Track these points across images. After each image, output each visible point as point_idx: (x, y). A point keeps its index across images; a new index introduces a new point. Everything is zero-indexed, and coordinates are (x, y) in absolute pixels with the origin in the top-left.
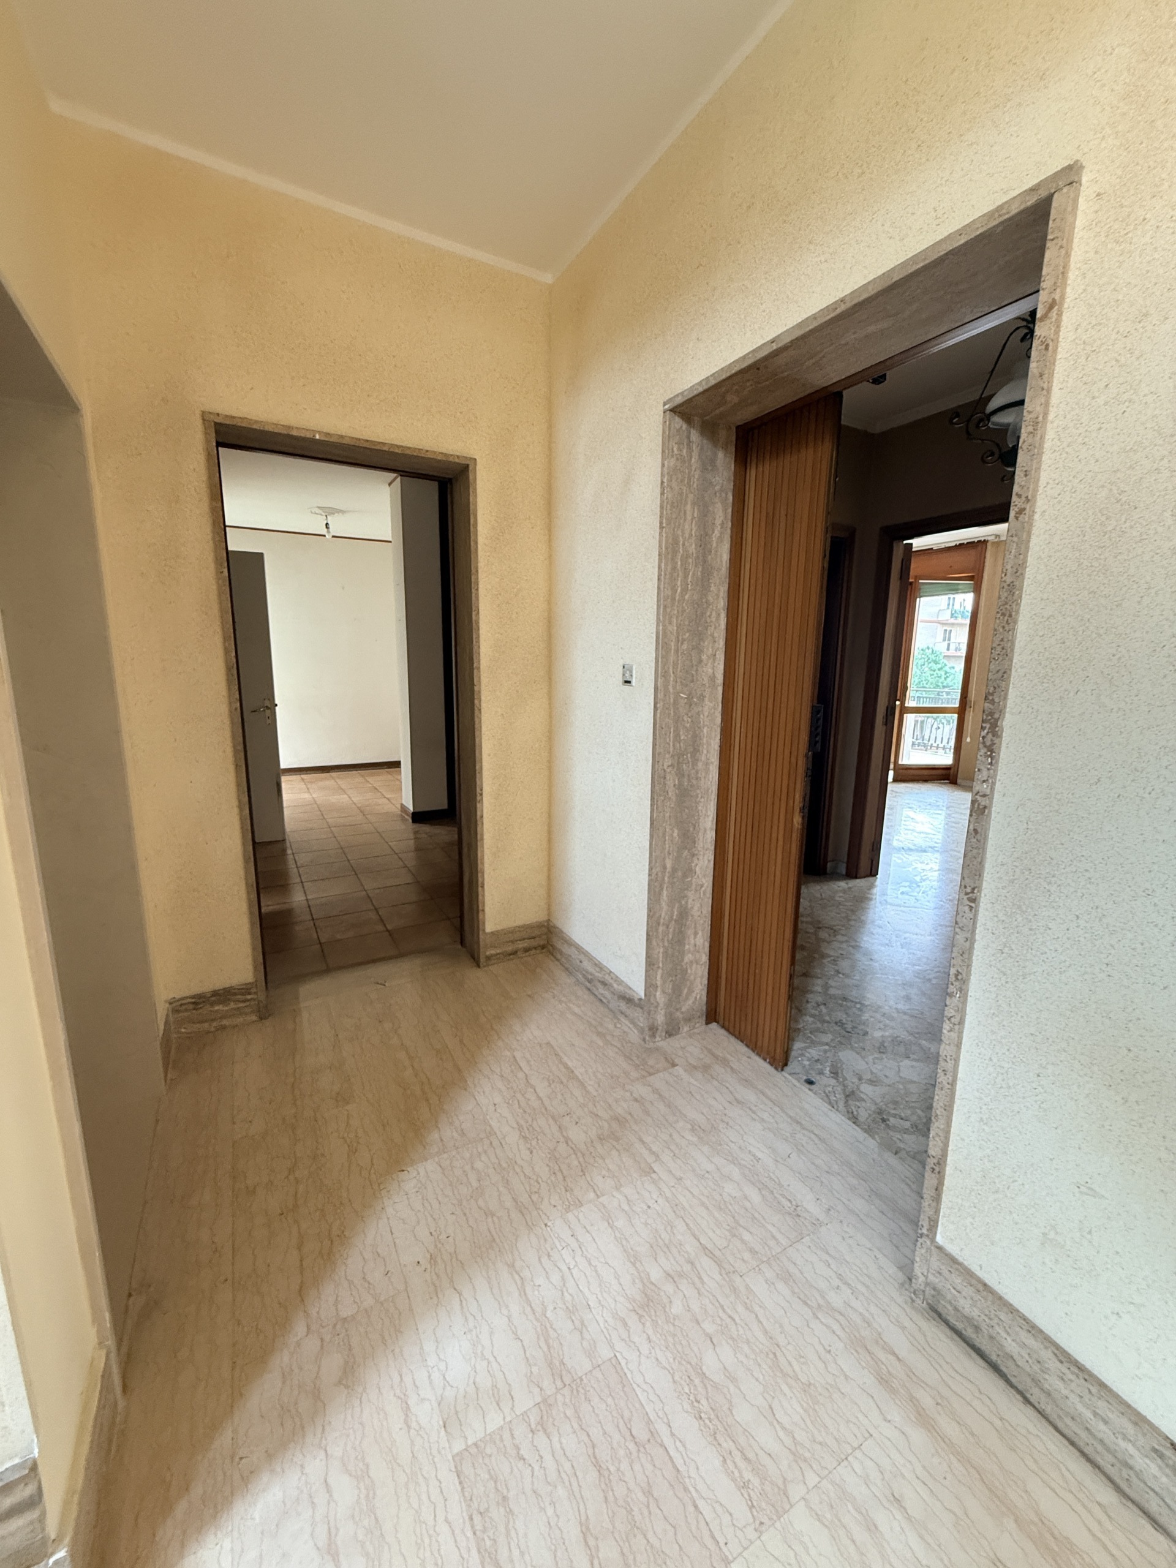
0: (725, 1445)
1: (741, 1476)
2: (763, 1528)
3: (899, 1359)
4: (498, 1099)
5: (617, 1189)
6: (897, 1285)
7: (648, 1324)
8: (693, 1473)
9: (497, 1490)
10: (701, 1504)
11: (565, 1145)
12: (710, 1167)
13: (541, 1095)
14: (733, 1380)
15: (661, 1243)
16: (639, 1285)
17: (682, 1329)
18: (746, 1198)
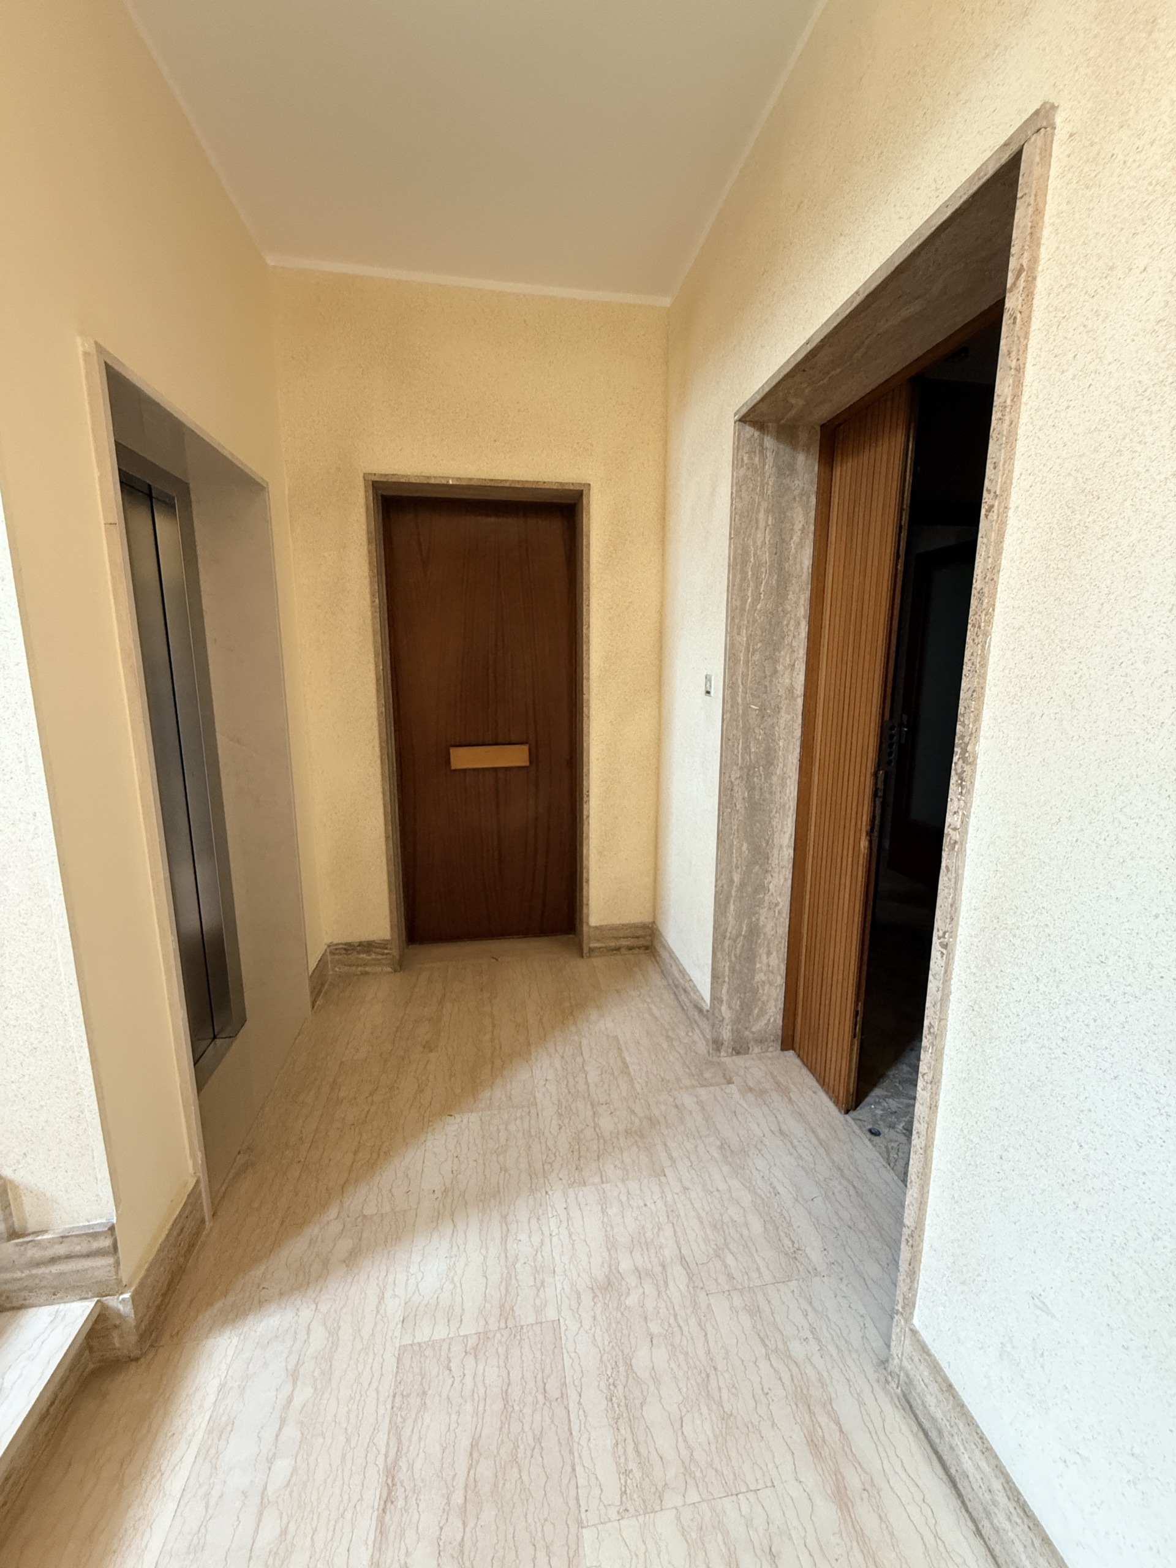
0: (623, 1432)
1: (626, 1464)
2: (627, 1515)
3: (841, 1431)
4: (551, 1076)
5: (623, 1181)
6: (875, 1361)
7: (599, 1305)
8: (583, 1442)
9: (422, 1384)
10: (578, 1468)
11: (592, 1129)
12: (722, 1186)
13: (589, 1081)
14: (656, 1381)
15: (643, 1240)
16: (606, 1270)
17: (628, 1320)
18: (747, 1225)
